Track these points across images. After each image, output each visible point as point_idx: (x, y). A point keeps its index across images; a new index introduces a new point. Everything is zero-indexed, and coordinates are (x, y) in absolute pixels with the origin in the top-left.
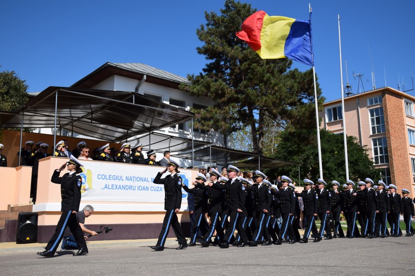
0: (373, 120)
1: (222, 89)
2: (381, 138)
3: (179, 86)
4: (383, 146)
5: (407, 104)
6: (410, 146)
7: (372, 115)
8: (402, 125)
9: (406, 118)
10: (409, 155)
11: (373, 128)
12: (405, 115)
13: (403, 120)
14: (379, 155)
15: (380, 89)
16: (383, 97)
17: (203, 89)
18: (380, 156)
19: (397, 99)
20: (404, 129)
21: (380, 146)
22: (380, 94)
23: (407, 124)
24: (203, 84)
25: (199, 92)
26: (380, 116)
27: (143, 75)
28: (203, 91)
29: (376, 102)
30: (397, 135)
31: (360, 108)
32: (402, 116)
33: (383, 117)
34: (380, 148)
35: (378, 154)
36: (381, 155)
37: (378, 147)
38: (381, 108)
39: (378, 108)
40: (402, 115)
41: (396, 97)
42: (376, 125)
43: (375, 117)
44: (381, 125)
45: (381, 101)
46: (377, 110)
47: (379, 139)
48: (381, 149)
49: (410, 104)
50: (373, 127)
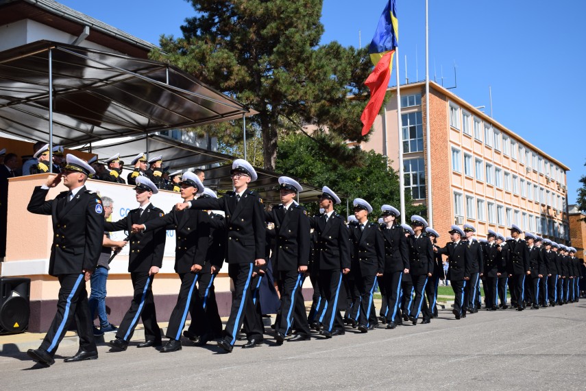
0: (405, 131)
1: (229, 67)
2: (416, 159)
3: (149, 54)
4: (418, 172)
5: (452, 109)
6: (454, 173)
7: (405, 123)
8: (445, 141)
9: (451, 130)
10: (451, 188)
11: (405, 144)
12: (449, 126)
13: (446, 134)
14: (412, 185)
15: (419, 84)
16: (423, 96)
17: (195, 63)
18: (413, 188)
19: (440, 100)
20: (447, 147)
21: (415, 172)
22: (419, 91)
23: (451, 140)
24: (193, 54)
25: (187, 67)
26: (416, 125)
27: (83, 26)
28: (195, 67)
29: (412, 103)
30: (438, 156)
31: (388, 110)
32: (446, 128)
33: (421, 128)
34: (413, 175)
35: (409, 185)
36: (415, 186)
37: (411, 173)
38: (419, 113)
39: (413, 113)
40: (446, 125)
41: (439, 97)
42: (409, 140)
43: (409, 126)
44: (417, 139)
45: (419, 102)
46: (412, 115)
47: (414, 162)
48: (415, 176)
49: (456, 109)
50: (404, 142)
